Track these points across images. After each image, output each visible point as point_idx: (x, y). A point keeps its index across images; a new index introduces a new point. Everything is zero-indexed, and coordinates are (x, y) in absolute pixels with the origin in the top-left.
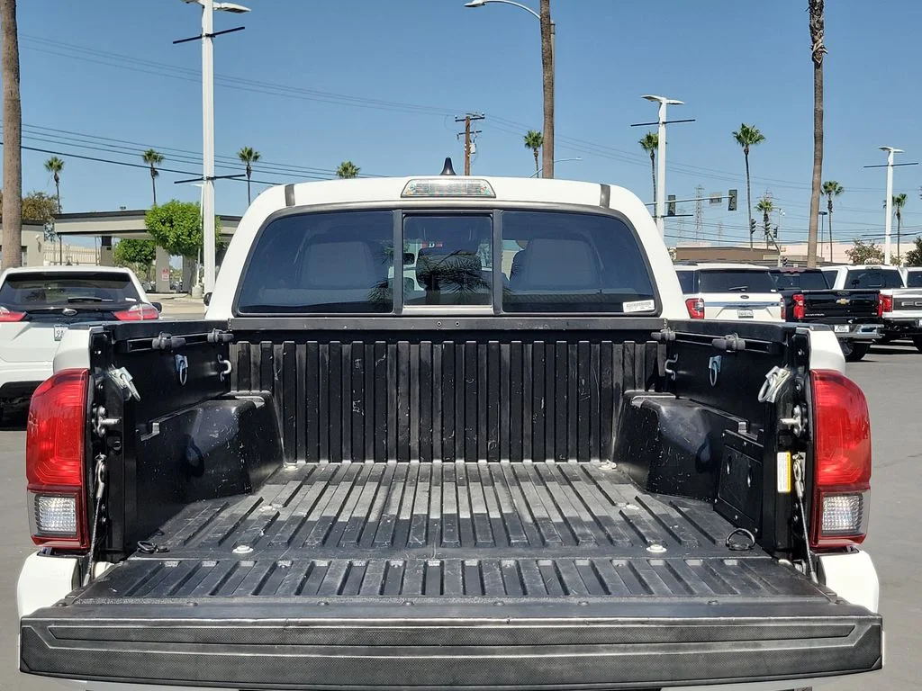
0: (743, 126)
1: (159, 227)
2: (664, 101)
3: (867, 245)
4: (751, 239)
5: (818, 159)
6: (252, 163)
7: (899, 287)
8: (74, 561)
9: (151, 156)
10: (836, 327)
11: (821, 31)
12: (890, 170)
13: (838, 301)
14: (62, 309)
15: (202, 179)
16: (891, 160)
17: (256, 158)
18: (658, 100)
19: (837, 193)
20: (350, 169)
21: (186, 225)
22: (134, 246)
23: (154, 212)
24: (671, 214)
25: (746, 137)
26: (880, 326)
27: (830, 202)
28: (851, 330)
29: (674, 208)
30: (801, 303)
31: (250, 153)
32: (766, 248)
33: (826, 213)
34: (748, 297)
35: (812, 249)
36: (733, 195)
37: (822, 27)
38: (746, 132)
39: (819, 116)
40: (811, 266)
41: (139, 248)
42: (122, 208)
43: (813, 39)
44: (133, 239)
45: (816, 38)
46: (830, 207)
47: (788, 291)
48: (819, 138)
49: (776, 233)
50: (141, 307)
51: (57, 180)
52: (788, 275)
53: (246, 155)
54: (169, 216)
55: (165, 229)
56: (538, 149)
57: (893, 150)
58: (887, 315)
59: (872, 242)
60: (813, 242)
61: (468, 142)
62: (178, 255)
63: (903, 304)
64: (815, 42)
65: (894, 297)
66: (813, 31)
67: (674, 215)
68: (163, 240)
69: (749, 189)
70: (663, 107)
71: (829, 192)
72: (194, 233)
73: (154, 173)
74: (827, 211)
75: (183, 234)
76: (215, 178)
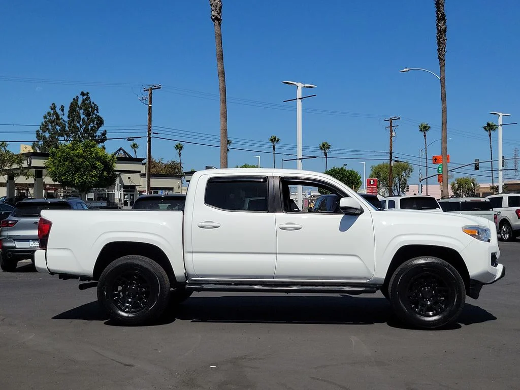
2: (501, 114)
15: (297, 159)
17: (278, 141)
18: (498, 114)
31: (275, 138)
51: (180, 154)
53: (273, 139)
56: (426, 133)
61: (391, 131)
70: (501, 117)
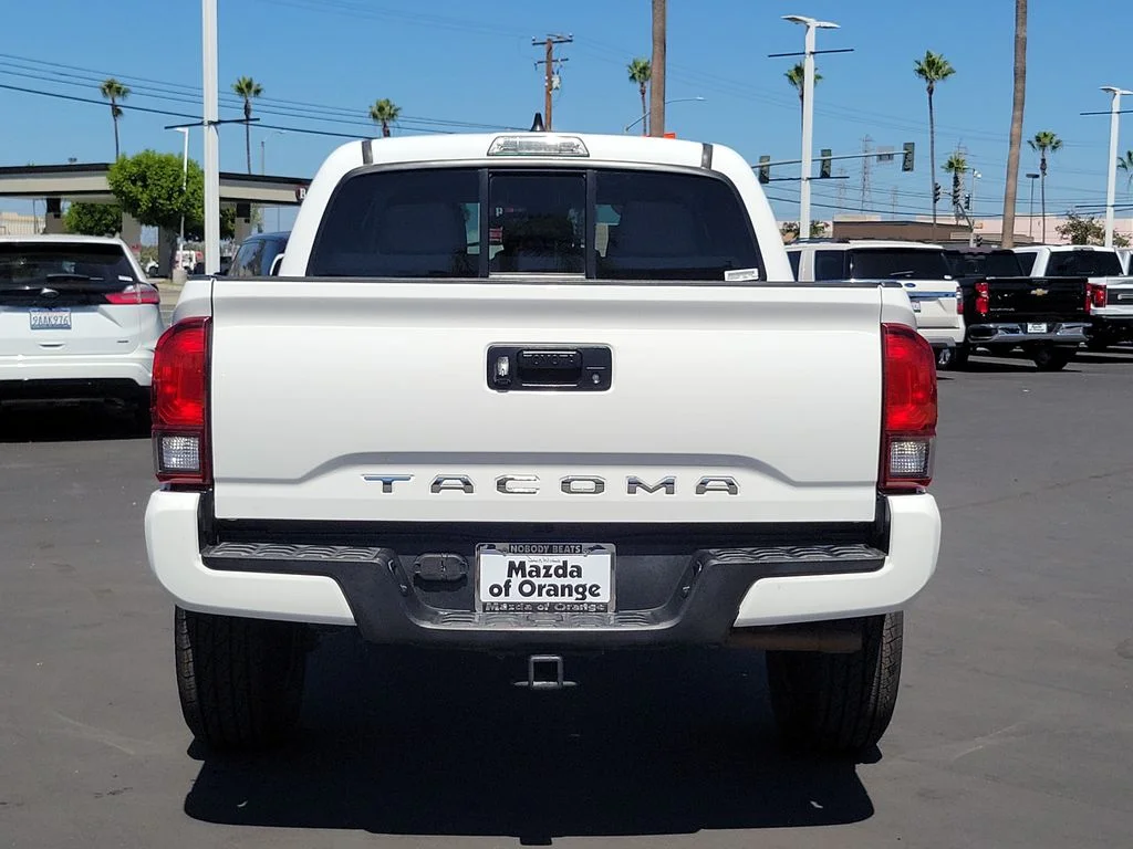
0: (929, 55)
1: (127, 187)
2: (813, 23)
3: (1084, 220)
4: (935, 210)
5: (1019, 104)
6: (252, 100)
7: (1116, 275)
8: (198, 495)
9: (112, 88)
10: (1030, 326)
12: (1115, 117)
13: (1033, 292)
14: (41, 290)
15: (202, 124)
16: (1116, 106)
17: (257, 92)
18: (805, 22)
19: (1054, 148)
20: (387, 109)
21: (165, 185)
22: (91, 213)
23: (122, 168)
24: (825, 175)
25: (931, 69)
26: (1087, 325)
27: (1043, 160)
28: (1049, 330)
29: (828, 167)
30: (984, 294)
31: (249, 85)
32: (954, 223)
33: (1037, 176)
34: (914, 286)
35: (1009, 224)
36: (909, 150)
38: (931, 63)
39: (1020, 45)
40: (1005, 247)
41: (97, 216)
42: (71, 160)
44: (89, 203)
46: (1043, 168)
47: (971, 277)
48: (1020, 75)
49: (967, 202)
50: (139, 288)
52: (970, 257)
53: (244, 86)
54: (142, 173)
55: (135, 190)
56: (645, 84)
57: (1119, 92)
58: (1096, 311)
59: (1092, 216)
60: (1009, 215)
61: (550, 74)
62: (153, 225)
63: (1119, 297)
65: (1108, 287)
67: (828, 177)
68: (131, 205)
69: (932, 142)
70: (812, 31)
71: (1043, 147)
72: (176, 195)
73: (117, 112)
74: (1040, 173)
75: (160, 197)
76: (220, 122)
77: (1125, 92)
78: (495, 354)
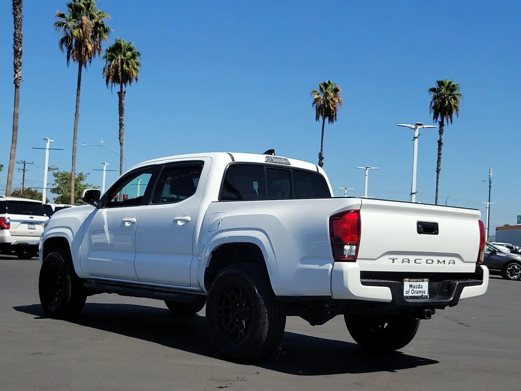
11: (21, 68)
12: (47, 151)
16: (48, 146)
34: (33, 218)
37: (21, 65)
39: (15, 116)
43: (15, 71)
45: (17, 71)
48: (15, 129)
57: (49, 140)
64: (16, 73)
66: (16, 66)
77: (51, 141)
78: (419, 223)
